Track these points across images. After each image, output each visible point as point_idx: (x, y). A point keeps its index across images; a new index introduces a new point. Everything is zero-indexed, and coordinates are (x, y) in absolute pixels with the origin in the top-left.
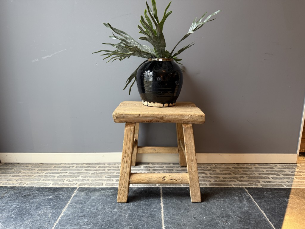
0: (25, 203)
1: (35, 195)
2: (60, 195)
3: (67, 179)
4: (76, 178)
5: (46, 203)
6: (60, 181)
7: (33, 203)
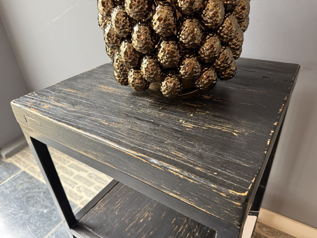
0: (22, 209)
1: (37, 200)
2: (55, 213)
3: (80, 184)
4: (89, 186)
5: (35, 219)
6: (70, 185)
7: (27, 213)
